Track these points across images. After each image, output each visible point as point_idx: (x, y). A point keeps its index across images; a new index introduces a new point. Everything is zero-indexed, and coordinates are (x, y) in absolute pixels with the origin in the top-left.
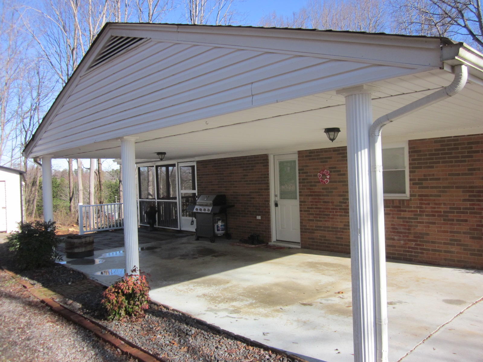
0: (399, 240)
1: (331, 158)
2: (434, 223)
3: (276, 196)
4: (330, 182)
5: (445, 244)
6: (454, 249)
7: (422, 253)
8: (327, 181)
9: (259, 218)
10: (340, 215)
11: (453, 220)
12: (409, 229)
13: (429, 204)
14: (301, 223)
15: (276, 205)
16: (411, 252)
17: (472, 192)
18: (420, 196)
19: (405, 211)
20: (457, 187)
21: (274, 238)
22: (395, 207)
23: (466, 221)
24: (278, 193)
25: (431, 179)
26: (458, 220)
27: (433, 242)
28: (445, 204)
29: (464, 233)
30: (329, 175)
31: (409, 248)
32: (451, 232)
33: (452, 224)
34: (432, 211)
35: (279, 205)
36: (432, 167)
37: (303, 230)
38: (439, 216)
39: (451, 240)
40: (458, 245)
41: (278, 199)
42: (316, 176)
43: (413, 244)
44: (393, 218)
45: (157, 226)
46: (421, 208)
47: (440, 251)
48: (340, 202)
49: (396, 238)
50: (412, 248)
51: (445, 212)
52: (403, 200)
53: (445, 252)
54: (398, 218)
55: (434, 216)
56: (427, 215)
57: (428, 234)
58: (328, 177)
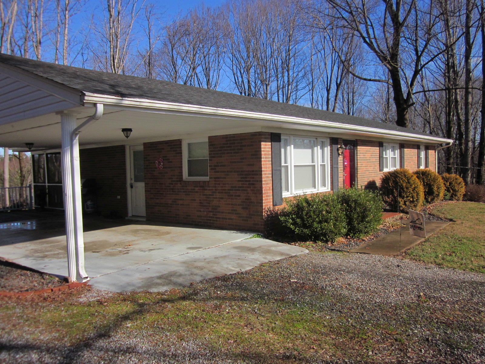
0: (204, 211)
1: (163, 149)
2: (222, 198)
3: (131, 179)
4: (163, 168)
5: (229, 213)
6: (233, 217)
7: (217, 221)
8: (161, 167)
9: (119, 197)
10: (170, 194)
11: (232, 196)
12: (209, 203)
13: (219, 184)
14: (146, 200)
15: (132, 187)
16: (210, 220)
17: (243, 175)
18: (215, 178)
19: (206, 190)
20: (235, 172)
21: (130, 214)
22: (201, 187)
23: (239, 196)
24: (133, 177)
25: (221, 166)
26: (235, 196)
27: (222, 213)
28: (228, 184)
29: (239, 205)
30: (163, 162)
31: (209, 217)
32: (232, 204)
33: (232, 199)
34: (222, 190)
35: (134, 188)
36: (221, 157)
37: (148, 206)
38: (225, 193)
39: (232, 210)
40: (236, 214)
41: (133, 181)
42: (155, 163)
43: (211, 214)
44: (200, 194)
45: (47, 207)
46: (215, 187)
47: (226, 219)
48: (170, 184)
49: (202, 210)
50: (211, 217)
51: (228, 190)
52: (205, 182)
53: (229, 219)
54: (204, 195)
55: (222, 193)
56: (219, 193)
57: (219, 207)
58: (162, 164)
